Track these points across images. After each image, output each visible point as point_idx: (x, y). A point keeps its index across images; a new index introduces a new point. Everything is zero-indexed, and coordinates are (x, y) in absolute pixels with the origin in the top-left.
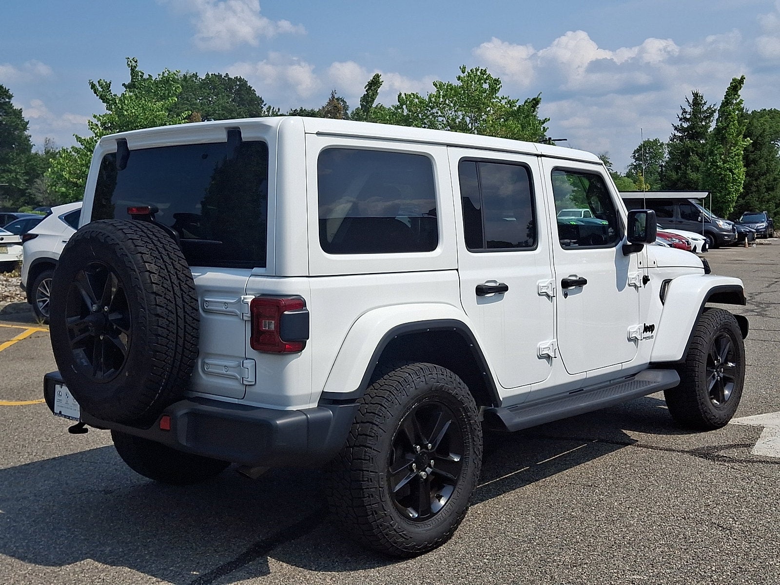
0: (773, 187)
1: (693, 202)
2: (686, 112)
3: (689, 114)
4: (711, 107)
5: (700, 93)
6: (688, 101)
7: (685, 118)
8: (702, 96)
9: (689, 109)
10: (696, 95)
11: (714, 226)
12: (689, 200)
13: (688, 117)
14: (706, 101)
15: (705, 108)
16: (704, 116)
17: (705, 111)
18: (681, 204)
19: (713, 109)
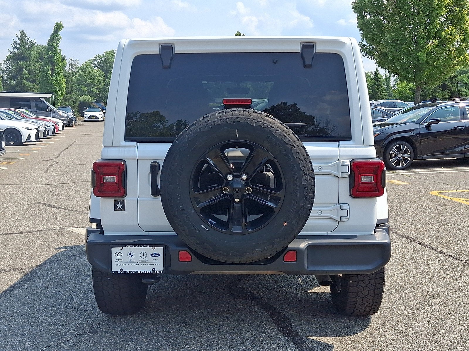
0: (71, 92)
1: (43, 100)
2: (17, 43)
3: (18, 45)
4: (32, 41)
5: (25, 32)
6: (18, 36)
7: (16, 47)
8: (26, 34)
9: (19, 42)
10: (22, 33)
11: (56, 115)
12: (40, 98)
13: (18, 46)
14: (29, 38)
15: (28, 42)
16: (28, 47)
17: (29, 44)
18: (35, 101)
19: (34, 43)
